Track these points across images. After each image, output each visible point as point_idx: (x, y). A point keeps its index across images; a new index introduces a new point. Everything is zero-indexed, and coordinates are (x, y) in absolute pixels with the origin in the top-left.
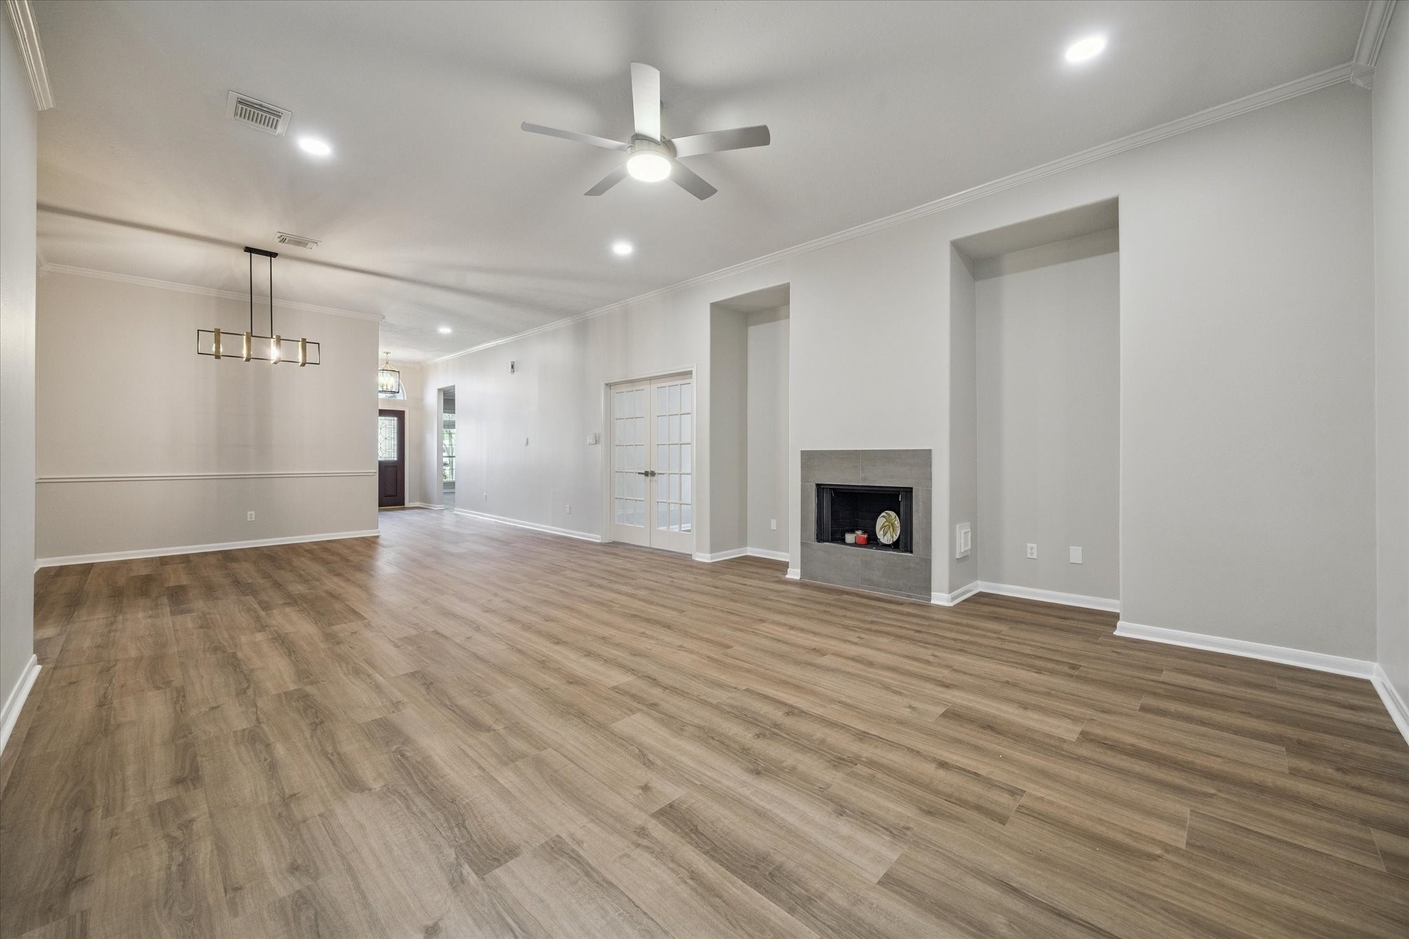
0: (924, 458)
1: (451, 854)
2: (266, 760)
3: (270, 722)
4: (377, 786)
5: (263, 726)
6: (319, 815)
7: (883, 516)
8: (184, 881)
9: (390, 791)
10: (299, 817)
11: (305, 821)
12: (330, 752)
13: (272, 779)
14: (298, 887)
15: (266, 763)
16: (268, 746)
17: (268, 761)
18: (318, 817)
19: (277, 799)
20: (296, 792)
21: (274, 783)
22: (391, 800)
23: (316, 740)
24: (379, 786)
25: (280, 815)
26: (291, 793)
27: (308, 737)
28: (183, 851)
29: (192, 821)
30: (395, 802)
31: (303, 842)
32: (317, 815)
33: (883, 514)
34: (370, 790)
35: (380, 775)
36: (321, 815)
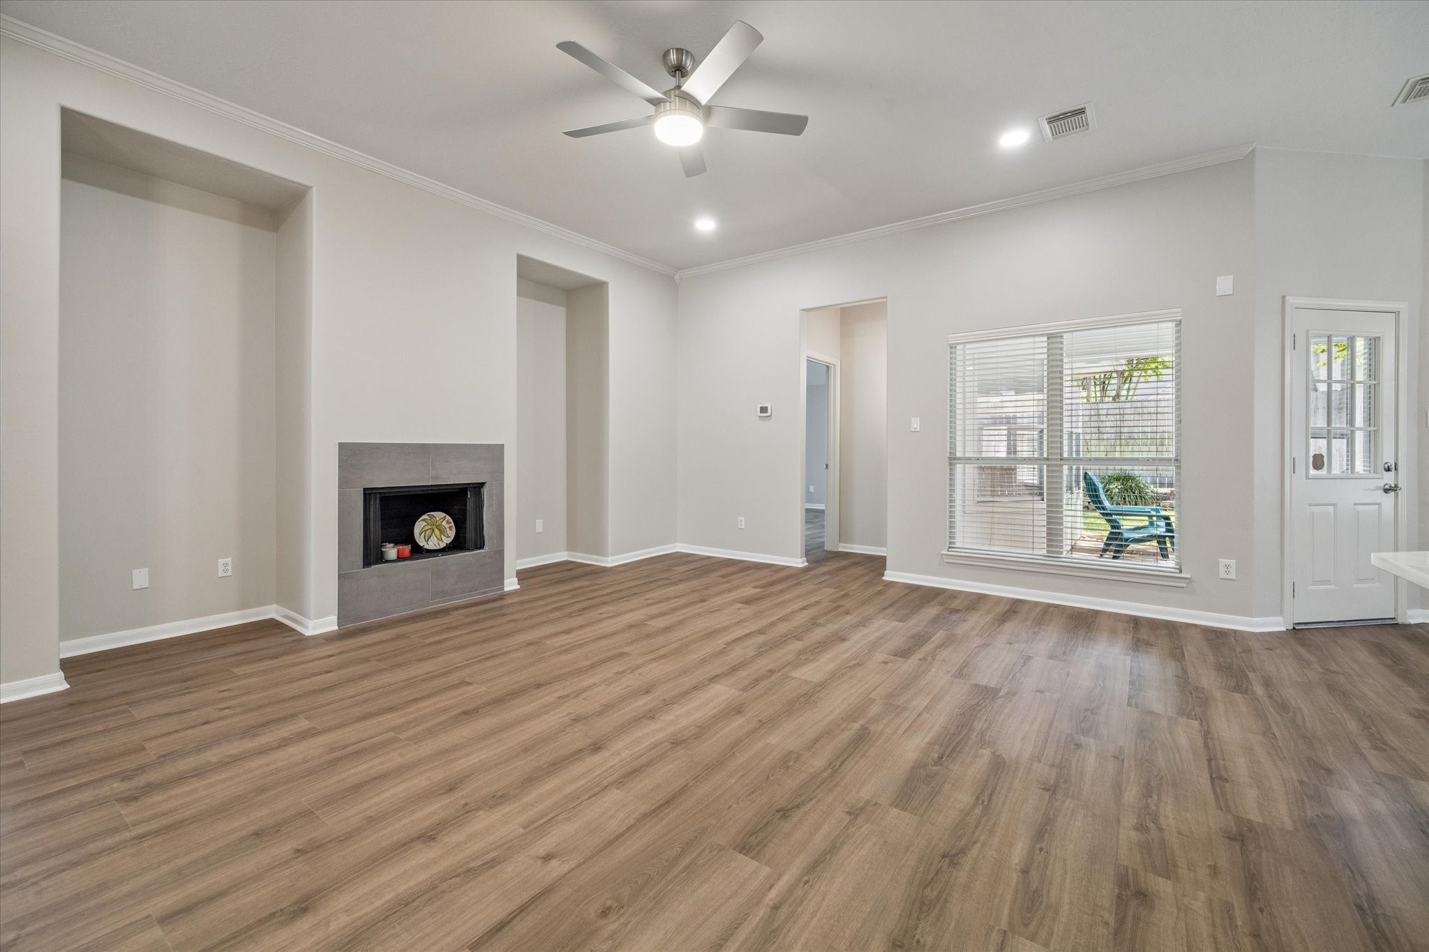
0: (495, 453)
1: (999, 702)
2: (1041, 850)
3: (992, 923)
4: (987, 753)
5: (1004, 925)
6: (1041, 762)
7: (424, 520)
8: (1149, 784)
9: (983, 742)
10: (1054, 772)
11: (1053, 765)
12: (981, 807)
13: (1050, 819)
14: (1082, 738)
15: (1043, 845)
16: (1025, 871)
17: (1038, 846)
18: (1043, 761)
19: (1059, 796)
20: (1041, 790)
21: (1051, 813)
22: (991, 739)
23: (977, 834)
24: (985, 751)
25: (1065, 782)
26: (1046, 793)
27: (978, 845)
28: (1147, 806)
29: (1136, 829)
30: (990, 737)
31: (1063, 755)
32: (1042, 764)
33: (425, 517)
34: (994, 753)
35: (975, 756)
36: (1040, 761)
